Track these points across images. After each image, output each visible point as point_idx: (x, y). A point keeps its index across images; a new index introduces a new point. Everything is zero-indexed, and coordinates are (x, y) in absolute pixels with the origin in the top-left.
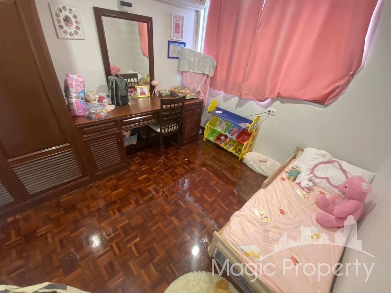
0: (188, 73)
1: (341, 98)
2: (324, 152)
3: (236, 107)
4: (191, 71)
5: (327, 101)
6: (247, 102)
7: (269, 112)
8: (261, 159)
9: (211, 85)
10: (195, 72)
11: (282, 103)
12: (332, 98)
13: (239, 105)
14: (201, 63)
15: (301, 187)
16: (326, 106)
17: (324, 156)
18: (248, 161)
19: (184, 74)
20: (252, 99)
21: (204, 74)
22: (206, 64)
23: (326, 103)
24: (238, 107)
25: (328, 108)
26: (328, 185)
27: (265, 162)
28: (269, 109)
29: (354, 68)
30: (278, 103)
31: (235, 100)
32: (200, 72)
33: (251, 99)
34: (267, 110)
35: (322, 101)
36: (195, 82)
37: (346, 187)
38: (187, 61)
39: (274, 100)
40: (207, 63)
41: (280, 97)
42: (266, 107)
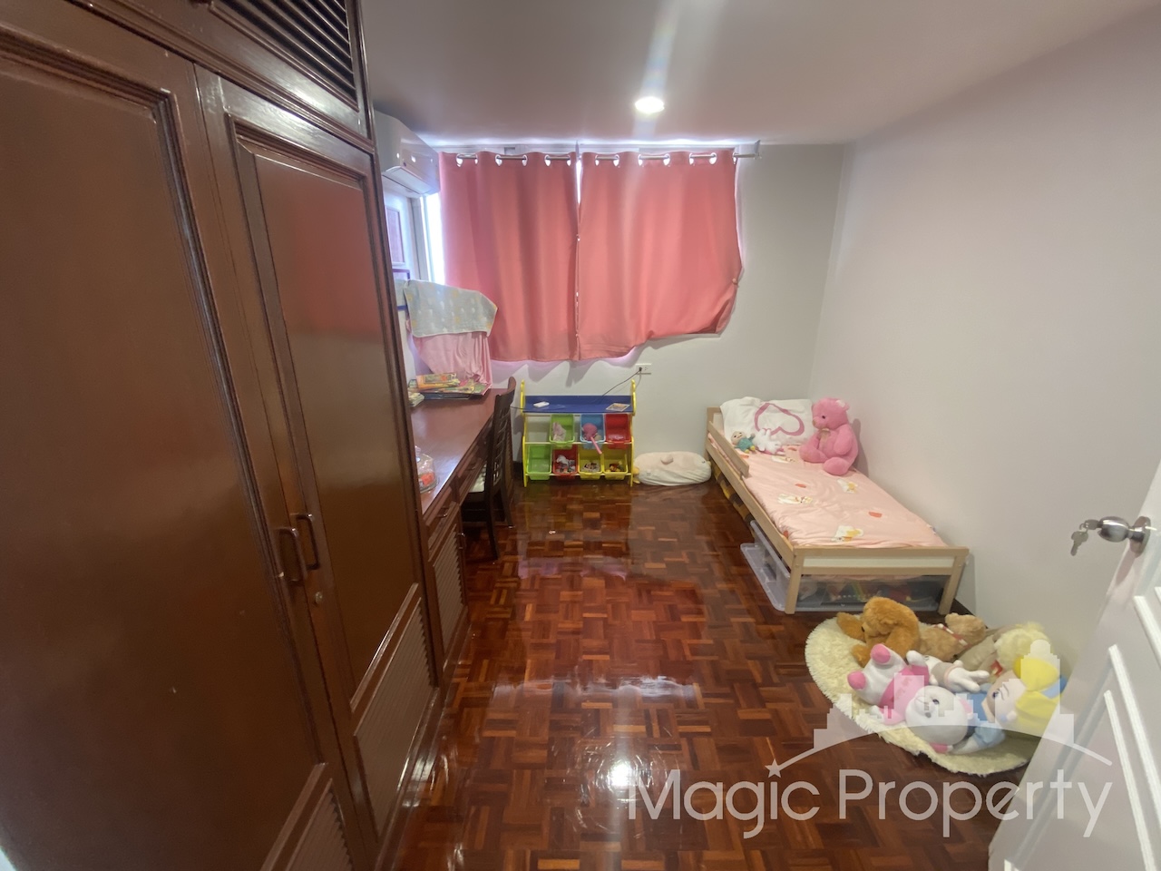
0: (439, 338)
1: (733, 317)
2: (748, 399)
3: (569, 384)
4: (445, 331)
5: (718, 325)
6: (589, 367)
7: (640, 369)
8: (665, 459)
9: (495, 354)
10: (455, 332)
11: (656, 347)
12: (724, 319)
13: (574, 376)
14: (462, 310)
15: (771, 454)
16: (720, 332)
17: (752, 404)
18: (649, 474)
19: (429, 344)
20: (601, 358)
21: (475, 334)
22: (473, 310)
23: (718, 329)
24: (573, 383)
25: (723, 334)
26: (788, 436)
27: (672, 461)
28: (639, 364)
29: (736, 273)
30: (649, 350)
31: (563, 368)
32: (464, 331)
33: (597, 359)
34: (635, 368)
35: (713, 328)
36: (459, 355)
37: (824, 417)
38: (431, 311)
39: (641, 347)
40: (476, 309)
41: (653, 339)
42: (630, 364)
